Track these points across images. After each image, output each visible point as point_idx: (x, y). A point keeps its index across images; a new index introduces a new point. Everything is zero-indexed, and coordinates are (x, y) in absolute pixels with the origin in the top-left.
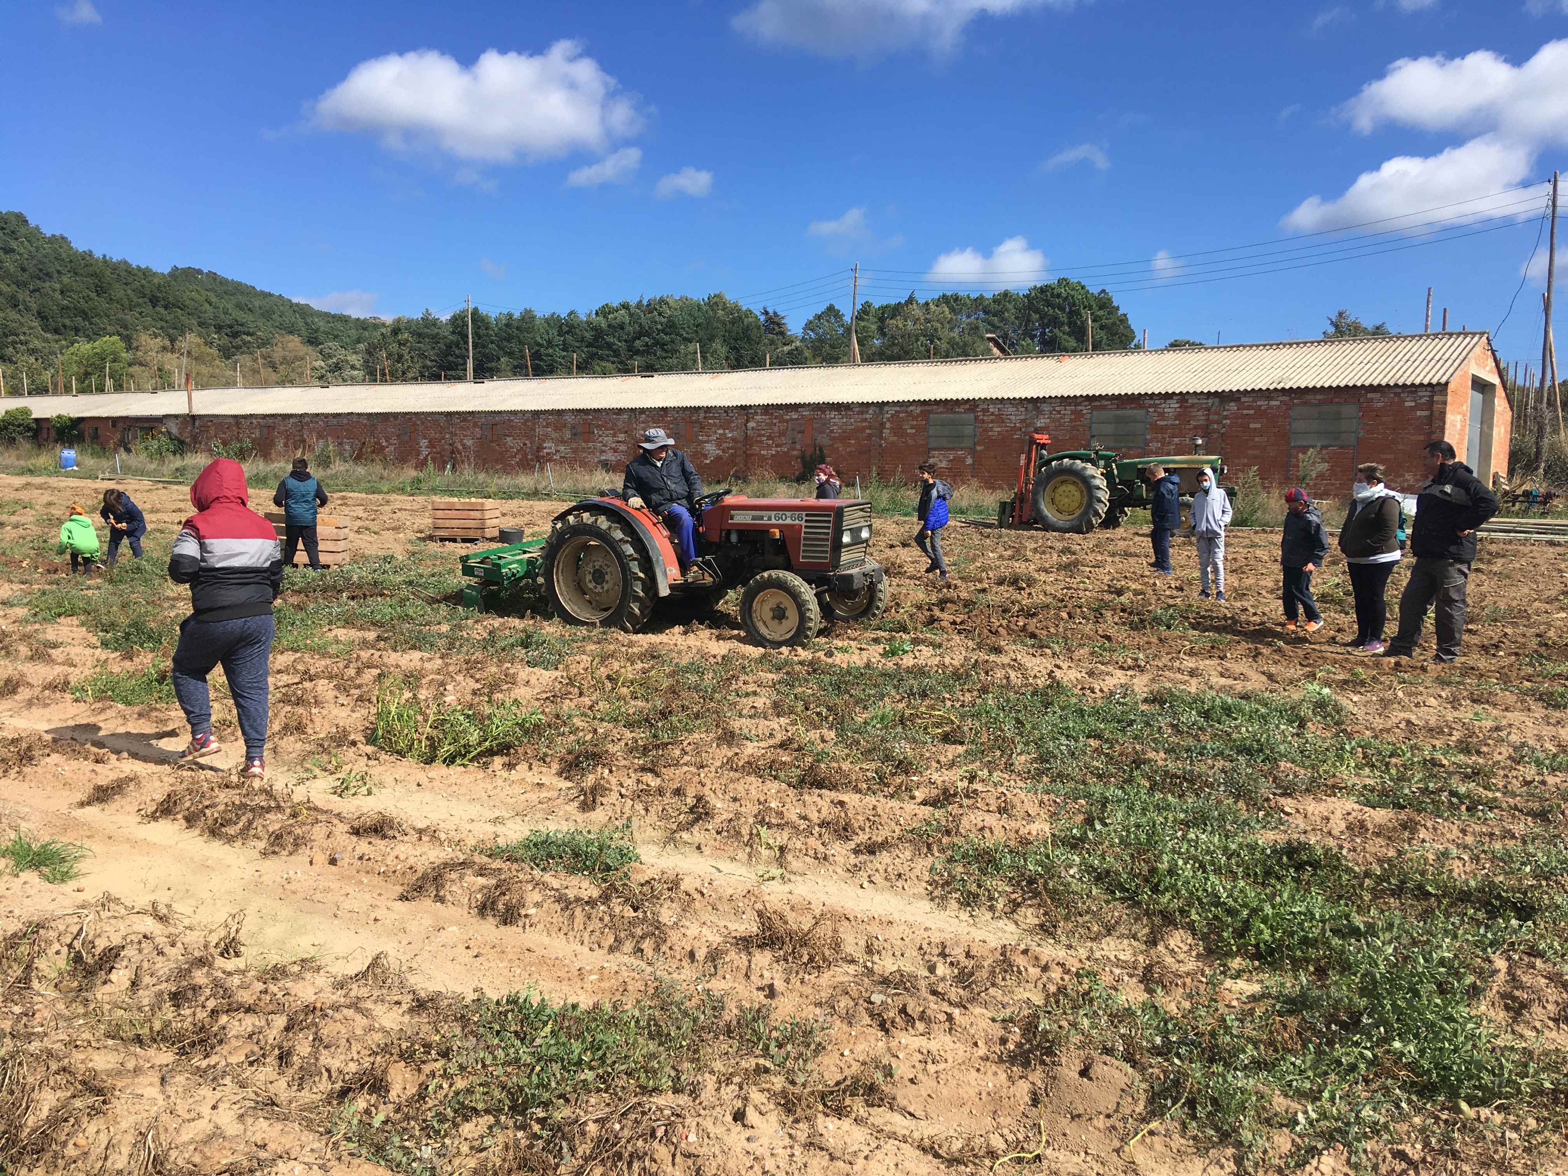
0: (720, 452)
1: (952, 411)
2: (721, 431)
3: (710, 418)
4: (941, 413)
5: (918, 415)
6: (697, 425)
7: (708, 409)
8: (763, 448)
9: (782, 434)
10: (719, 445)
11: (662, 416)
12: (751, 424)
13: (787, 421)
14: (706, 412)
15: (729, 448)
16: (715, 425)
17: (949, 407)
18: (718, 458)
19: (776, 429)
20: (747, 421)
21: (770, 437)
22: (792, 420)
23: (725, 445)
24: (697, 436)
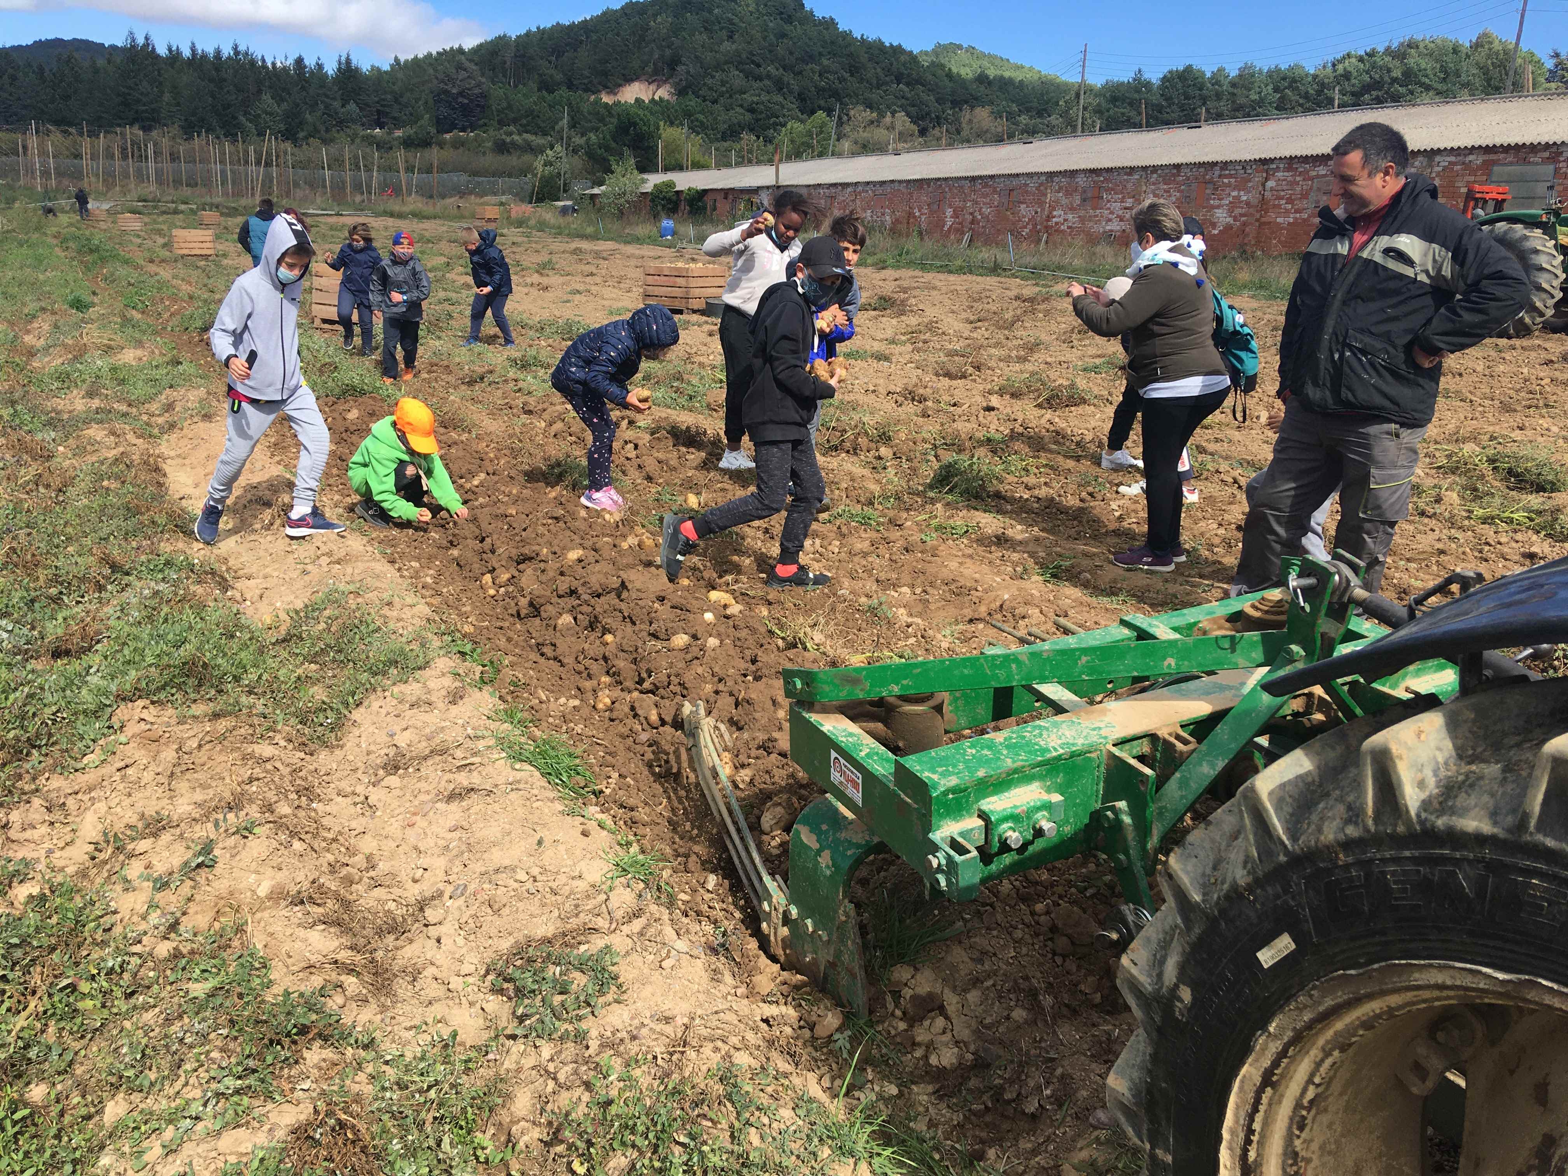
0: (1230, 220)
1: (1525, 161)
2: (1235, 193)
3: (1226, 176)
4: (1511, 164)
5: (1479, 168)
6: (1211, 186)
7: (1225, 165)
8: (1279, 215)
9: (1305, 196)
10: (1230, 211)
11: (1174, 175)
12: (1270, 184)
13: (1312, 179)
14: (1222, 169)
15: (1242, 215)
16: (1229, 185)
17: (1522, 155)
18: (1228, 228)
19: (1298, 189)
20: (1267, 179)
21: (1290, 201)
22: (1318, 176)
23: (1237, 211)
24: (1209, 199)
